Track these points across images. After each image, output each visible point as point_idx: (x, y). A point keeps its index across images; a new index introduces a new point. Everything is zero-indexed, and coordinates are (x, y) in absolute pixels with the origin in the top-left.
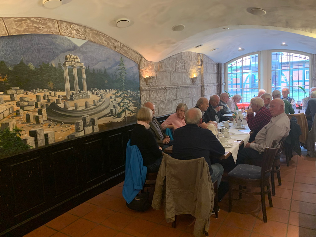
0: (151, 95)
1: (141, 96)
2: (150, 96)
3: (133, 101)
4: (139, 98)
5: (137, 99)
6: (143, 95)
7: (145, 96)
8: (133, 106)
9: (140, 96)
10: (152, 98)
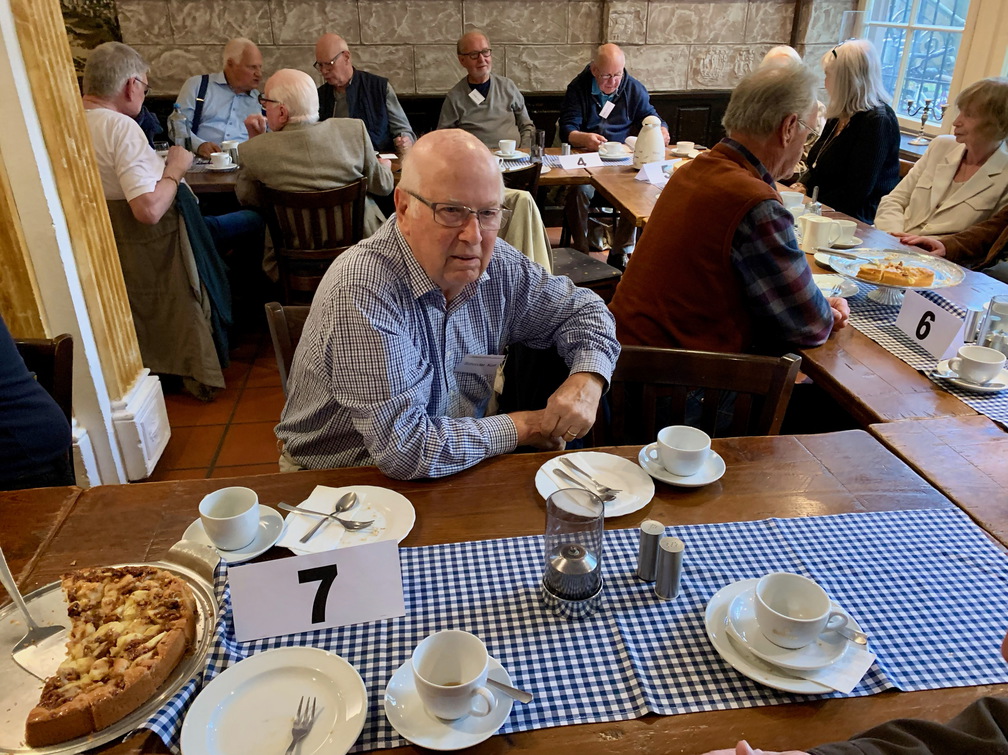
0: (180, 18)
1: (120, 17)
2: (168, 19)
3: (78, 31)
4: (108, 21)
5: (99, 26)
6: (128, 14)
7: (143, 18)
8: (82, 45)
9: (112, 17)
10: (186, 27)
